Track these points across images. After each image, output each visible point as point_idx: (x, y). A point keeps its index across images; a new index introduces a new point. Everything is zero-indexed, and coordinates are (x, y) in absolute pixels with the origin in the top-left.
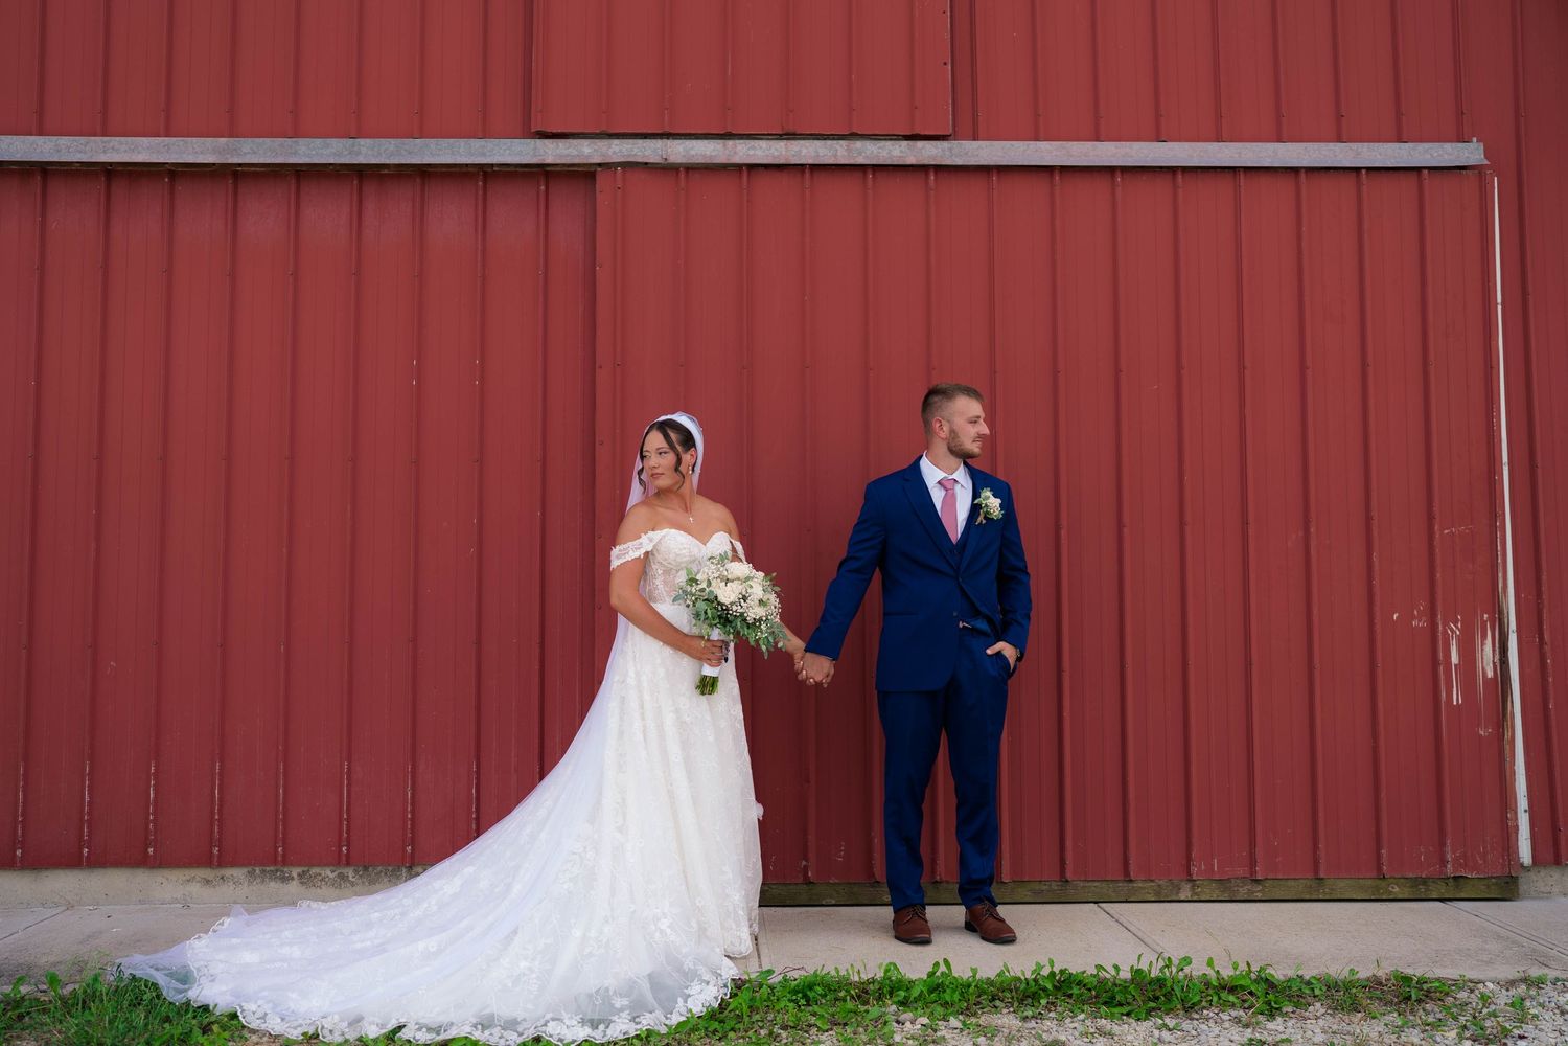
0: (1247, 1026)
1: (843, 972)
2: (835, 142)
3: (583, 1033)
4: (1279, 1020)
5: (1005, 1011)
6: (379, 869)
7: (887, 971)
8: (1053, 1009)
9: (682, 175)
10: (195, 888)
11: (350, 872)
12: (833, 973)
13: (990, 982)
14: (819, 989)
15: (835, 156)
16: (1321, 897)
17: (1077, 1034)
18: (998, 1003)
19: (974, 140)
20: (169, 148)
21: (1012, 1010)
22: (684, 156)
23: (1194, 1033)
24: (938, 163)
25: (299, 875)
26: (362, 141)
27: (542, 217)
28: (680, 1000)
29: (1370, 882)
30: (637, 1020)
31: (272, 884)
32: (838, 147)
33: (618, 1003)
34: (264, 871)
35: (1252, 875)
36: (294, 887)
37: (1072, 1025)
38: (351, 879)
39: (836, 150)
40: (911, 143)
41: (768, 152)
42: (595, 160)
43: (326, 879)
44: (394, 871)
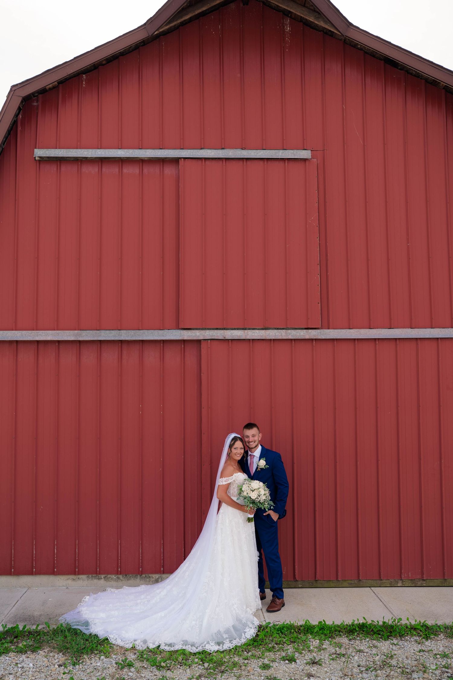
0: (419, 643)
1: (292, 623)
2: (281, 330)
3: (216, 648)
4: (429, 641)
5: (343, 636)
6: (130, 575)
7: (306, 622)
8: (358, 636)
9: (230, 342)
10: (70, 582)
11: (121, 576)
12: (289, 623)
13: (338, 626)
14: (285, 629)
15: (282, 335)
16: (446, 585)
17: (366, 647)
18: (341, 633)
19: (328, 329)
20: (58, 335)
21: (345, 636)
22: (231, 336)
23: (403, 646)
24: (316, 338)
25: (104, 577)
26: (122, 331)
27: (183, 356)
28: (243, 634)
30: (231, 642)
31: (95, 580)
33: (225, 636)
34: (92, 576)
35: (422, 578)
36: (102, 582)
37: (365, 643)
38: (121, 579)
39: (282, 333)
40: (307, 330)
41: (259, 334)
42: (201, 338)
43: (113, 579)
44: (135, 576)
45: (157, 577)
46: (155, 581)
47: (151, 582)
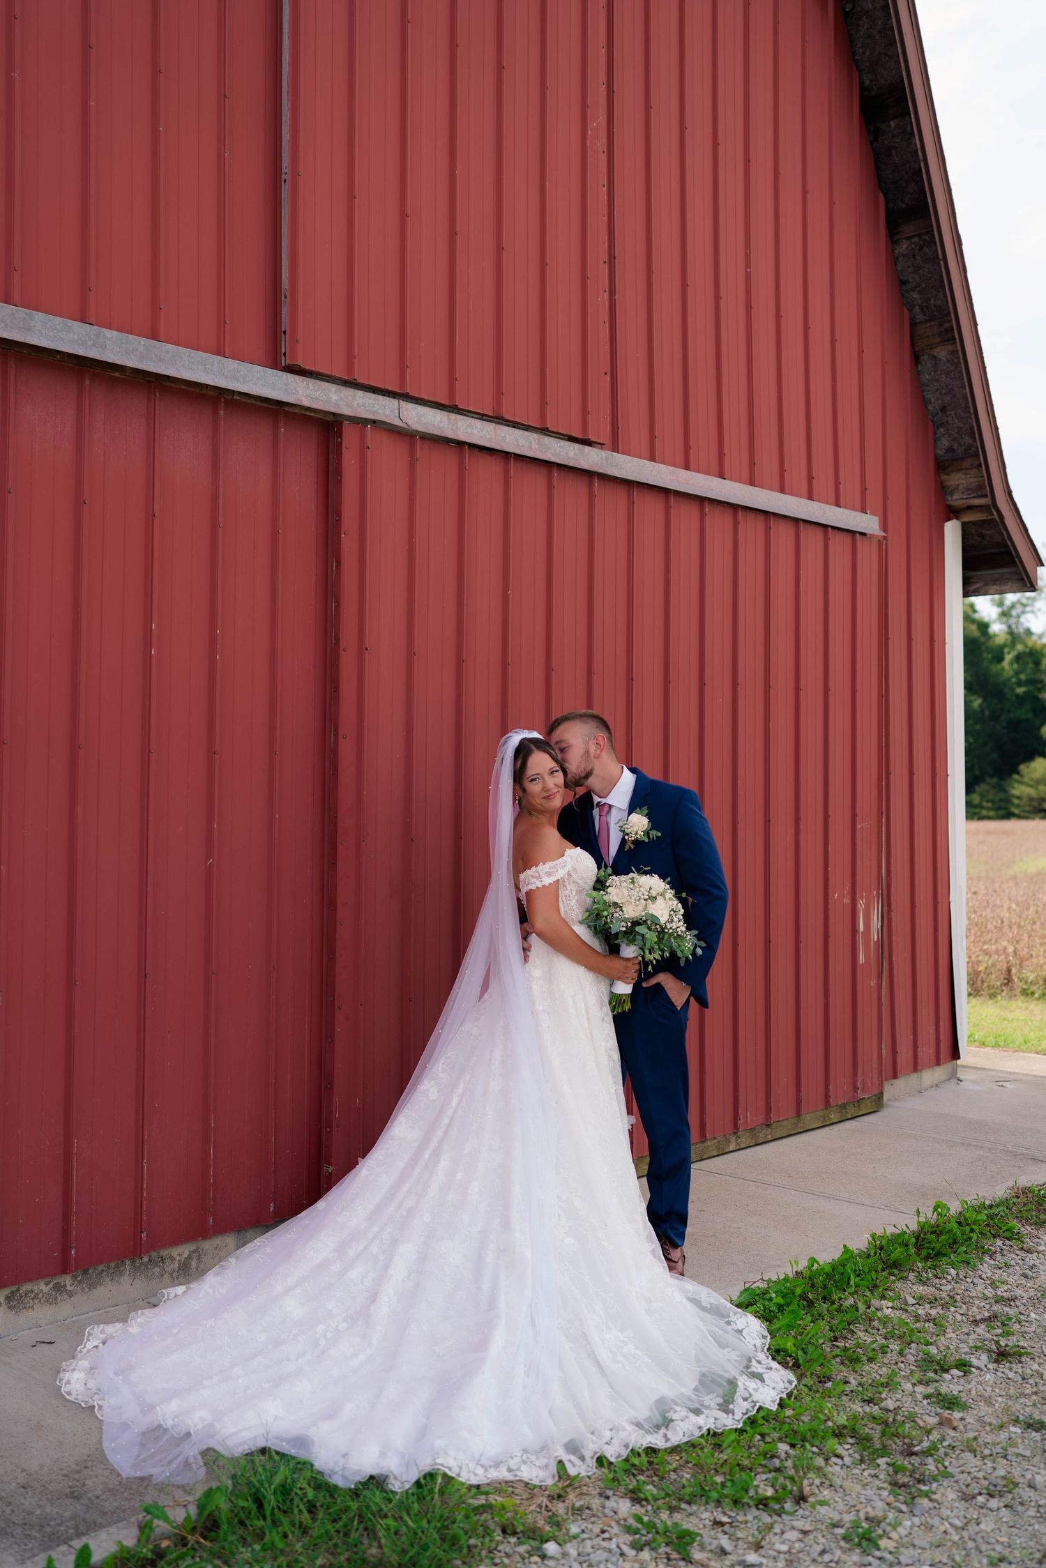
2: (530, 433)
6: (100, 1268)
9: (418, 443)
11: (67, 1280)
15: (531, 448)
16: (799, 1131)
19: (618, 452)
22: (418, 424)
24: (599, 471)
25: (7, 1296)
29: (820, 1113)
35: (767, 1120)
38: (69, 1288)
39: (531, 443)
40: (581, 446)
42: (345, 410)
43: (40, 1296)
44: (116, 1266)
45: (186, 1254)
46: (179, 1269)
47: (166, 1276)
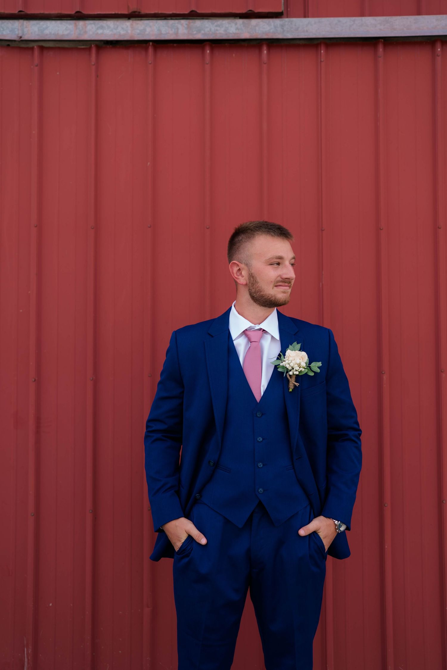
2: (176, 21)
9: (36, 52)
15: (177, 34)
19: (304, 18)
22: (39, 35)
24: (271, 38)
32: (180, 26)
39: (178, 29)
40: (246, 21)
41: (115, 31)
